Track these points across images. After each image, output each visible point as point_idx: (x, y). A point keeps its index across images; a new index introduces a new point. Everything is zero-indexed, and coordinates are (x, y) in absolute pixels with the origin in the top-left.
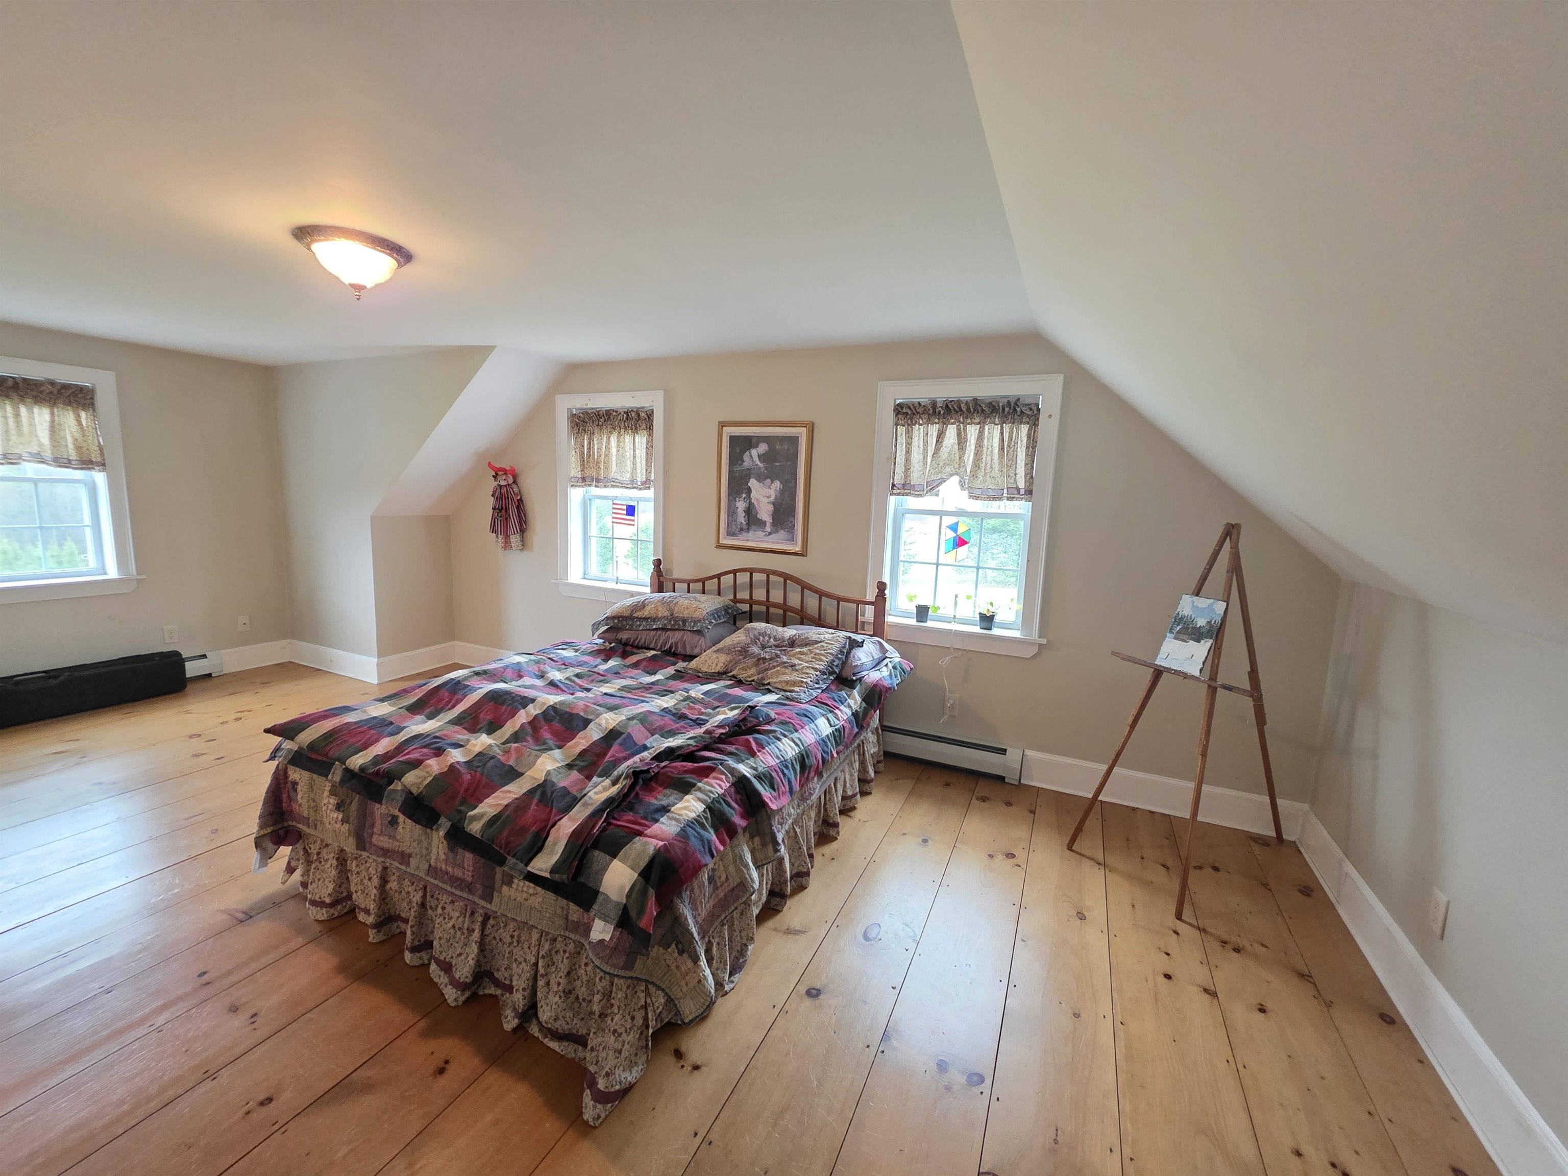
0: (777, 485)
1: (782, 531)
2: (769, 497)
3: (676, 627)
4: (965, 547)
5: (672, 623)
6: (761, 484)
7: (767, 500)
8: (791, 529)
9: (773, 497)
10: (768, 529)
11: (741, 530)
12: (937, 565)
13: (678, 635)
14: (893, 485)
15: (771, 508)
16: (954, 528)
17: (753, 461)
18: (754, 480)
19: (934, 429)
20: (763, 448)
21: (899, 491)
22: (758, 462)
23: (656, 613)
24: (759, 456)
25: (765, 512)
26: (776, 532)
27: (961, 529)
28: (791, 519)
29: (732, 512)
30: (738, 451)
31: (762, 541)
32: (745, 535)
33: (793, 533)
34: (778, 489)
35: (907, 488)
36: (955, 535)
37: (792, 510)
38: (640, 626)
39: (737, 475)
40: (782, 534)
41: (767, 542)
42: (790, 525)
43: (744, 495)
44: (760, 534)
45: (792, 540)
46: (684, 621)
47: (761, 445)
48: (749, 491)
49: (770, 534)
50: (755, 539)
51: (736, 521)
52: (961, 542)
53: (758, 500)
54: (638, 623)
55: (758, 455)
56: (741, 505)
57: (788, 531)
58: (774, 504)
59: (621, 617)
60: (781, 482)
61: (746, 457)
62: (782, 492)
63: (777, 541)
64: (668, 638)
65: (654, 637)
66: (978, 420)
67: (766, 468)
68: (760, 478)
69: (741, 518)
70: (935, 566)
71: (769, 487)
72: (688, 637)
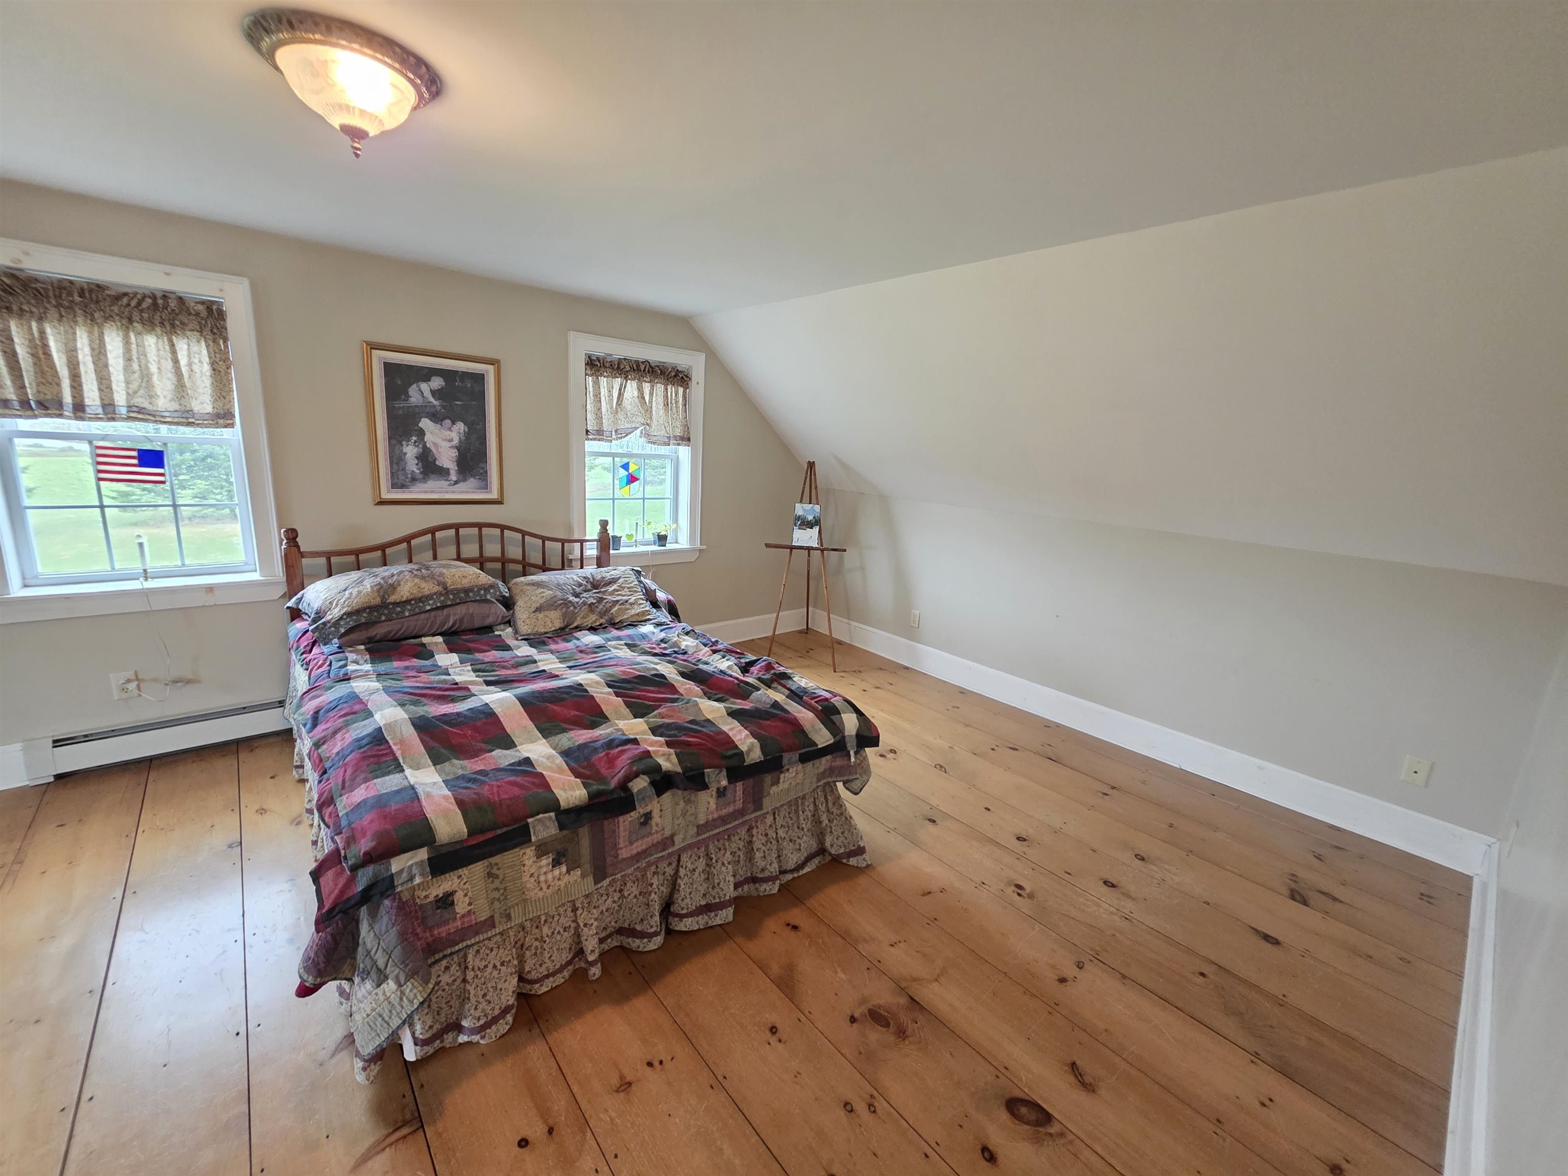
0: (460, 427)
1: (472, 479)
2: (451, 440)
3: (458, 601)
4: (636, 483)
5: (451, 597)
6: (439, 426)
7: (448, 444)
8: (483, 476)
9: (456, 441)
10: (453, 477)
11: (414, 480)
12: (613, 499)
13: (460, 611)
14: (587, 431)
15: (454, 453)
16: (626, 467)
17: (423, 397)
18: (427, 420)
19: (617, 382)
20: (437, 383)
21: (594, 437)
22: (432, 399)
23: (419, 592)
24: (433, 393)
25: (447, 458)
26: (465, 480)
27: (632, 468)
28: (482, 465)
29: (396, 460)
30: (399, 382)
31: (447, 492)
32: (420, 486)
33: (486, 480)
34: (462, 431)
35: (600, 434)
36: (627, 473)
37: (482, 455)
38: (403, 612)
39: (401, 412)
40: (472, 482)
41: (453, 492)
42: (481, 471)
43: (414, 438)
44: (444, 484)
45: (485, 487)
46: (467, 591)
47: (433, 378)
48: (421, 433)
49: (456, 483)
50: (433, 489)
51: (404, 469)
52: (632, 479)
53: (435, 444)
54: (399, 609)
55: (431, 390)
56: (410, 451)
57: (480, 479)
58: (458, 448)
59: (369, 607)
60: (465, 424)
61: (413, 390)
62: (468, 435)
63: (467, 490)
64: (448, 616)
65: (428, 619)
66: (648, 380)
67: (443, 407)
68: (436, 418)
69: (412, 465)
70: (612, 501)
71: (450, 429)
72: (473, 608)
